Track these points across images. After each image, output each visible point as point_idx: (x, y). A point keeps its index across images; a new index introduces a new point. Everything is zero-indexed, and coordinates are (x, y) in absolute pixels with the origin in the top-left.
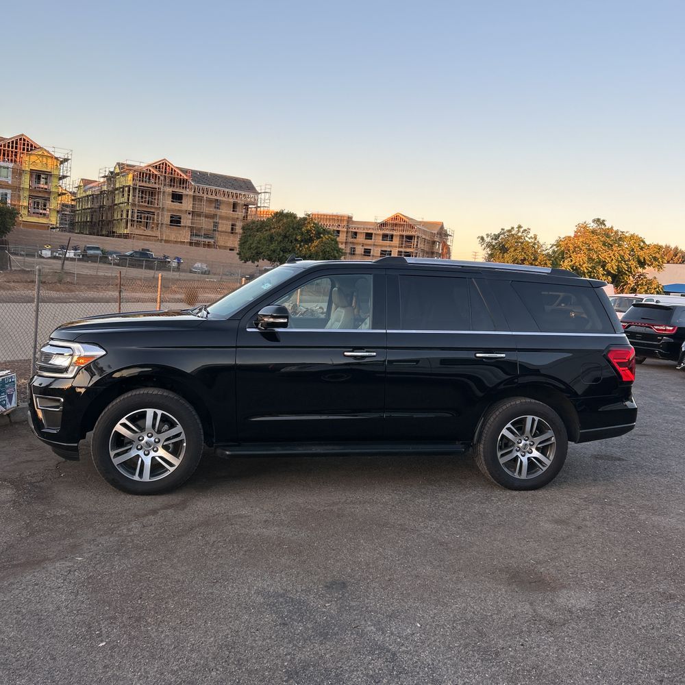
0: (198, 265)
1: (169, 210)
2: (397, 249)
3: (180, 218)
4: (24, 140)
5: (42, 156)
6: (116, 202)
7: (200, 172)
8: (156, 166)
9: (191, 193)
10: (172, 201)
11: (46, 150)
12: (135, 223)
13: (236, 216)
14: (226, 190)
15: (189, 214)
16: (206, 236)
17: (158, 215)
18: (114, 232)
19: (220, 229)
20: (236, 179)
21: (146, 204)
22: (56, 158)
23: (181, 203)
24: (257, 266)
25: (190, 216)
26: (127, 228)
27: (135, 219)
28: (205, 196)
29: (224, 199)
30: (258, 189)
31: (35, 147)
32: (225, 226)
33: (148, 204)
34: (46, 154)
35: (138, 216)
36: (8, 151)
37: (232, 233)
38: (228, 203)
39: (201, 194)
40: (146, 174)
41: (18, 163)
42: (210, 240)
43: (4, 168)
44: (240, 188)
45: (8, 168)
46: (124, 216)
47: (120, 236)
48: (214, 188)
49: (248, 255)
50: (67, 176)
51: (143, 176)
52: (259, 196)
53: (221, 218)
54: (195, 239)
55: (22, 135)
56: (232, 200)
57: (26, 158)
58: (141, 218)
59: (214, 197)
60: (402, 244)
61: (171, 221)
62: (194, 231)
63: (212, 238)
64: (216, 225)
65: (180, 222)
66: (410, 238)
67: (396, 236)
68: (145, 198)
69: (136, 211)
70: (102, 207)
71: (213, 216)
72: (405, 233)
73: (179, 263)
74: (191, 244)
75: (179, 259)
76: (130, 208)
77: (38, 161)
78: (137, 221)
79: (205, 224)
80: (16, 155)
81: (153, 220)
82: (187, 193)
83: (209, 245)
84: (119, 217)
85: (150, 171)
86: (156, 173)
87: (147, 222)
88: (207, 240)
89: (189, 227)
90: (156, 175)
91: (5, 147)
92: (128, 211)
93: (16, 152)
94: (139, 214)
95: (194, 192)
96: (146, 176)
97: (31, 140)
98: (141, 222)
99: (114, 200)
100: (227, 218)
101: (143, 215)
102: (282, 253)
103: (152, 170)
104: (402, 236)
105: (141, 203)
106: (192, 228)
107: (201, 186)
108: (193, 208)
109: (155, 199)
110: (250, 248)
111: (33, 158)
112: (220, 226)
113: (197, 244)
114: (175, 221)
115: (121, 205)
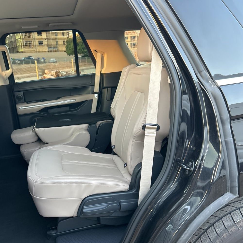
0: (52, 60)
1: (37, 39)
2: (130, 42)
3: (42, 42)
6: (16, 39)
10: (38, 35)
12: (25, 46)
13: (64, 38)
15: (46, 39)
16: (54, 47)
17: (33, 42)
18: (17, 51)
19: (59, 44)
21: (28, 38)
23: (41, 35)
25: (46, 40)
26: (22, 49)
27: (25, 45)
32: (61, 42)
33: (29, 38)
35: (25, 43)
37: (64, 45)
38: (60, 33)
42: (56, 49)
46: (20, 44)
47: (20, 52)
53: (59, 39)
54: (50, 49)
58: (27, 44)
60: (132, 40)
61: (39, 44)
62: (49, 46)
63: (57, 48)
64: (57, 42)
65: (42, 43)
66: (134, 37)
67: (129, 37)
68: (27, 35)
69: (24, 41)
70: (12, 42)
71: (55, 39)
72: (132, 36)
73: (44, 60)
74: (48, 51)
75: (44, 58)
76: (21, 40)
78: (26, 46)
79: (53, 43)
81: (32, 44)
83: (56, 51)
84: (19, 45)
87: (30, 46)
88: (55, 49)
89: (46, 45)
92: (21, 42)
94: (26, 42)
98: (27, 46)
99: (15, 38)
100: (61, 39)
101: (27, 43)
104: (131, 37)
105: (25, 38)
108: (47, 37)
109: (31, 36)
112: (59, 43)
113: (51, 51)
114: (41, 43)
115: (18, 40)
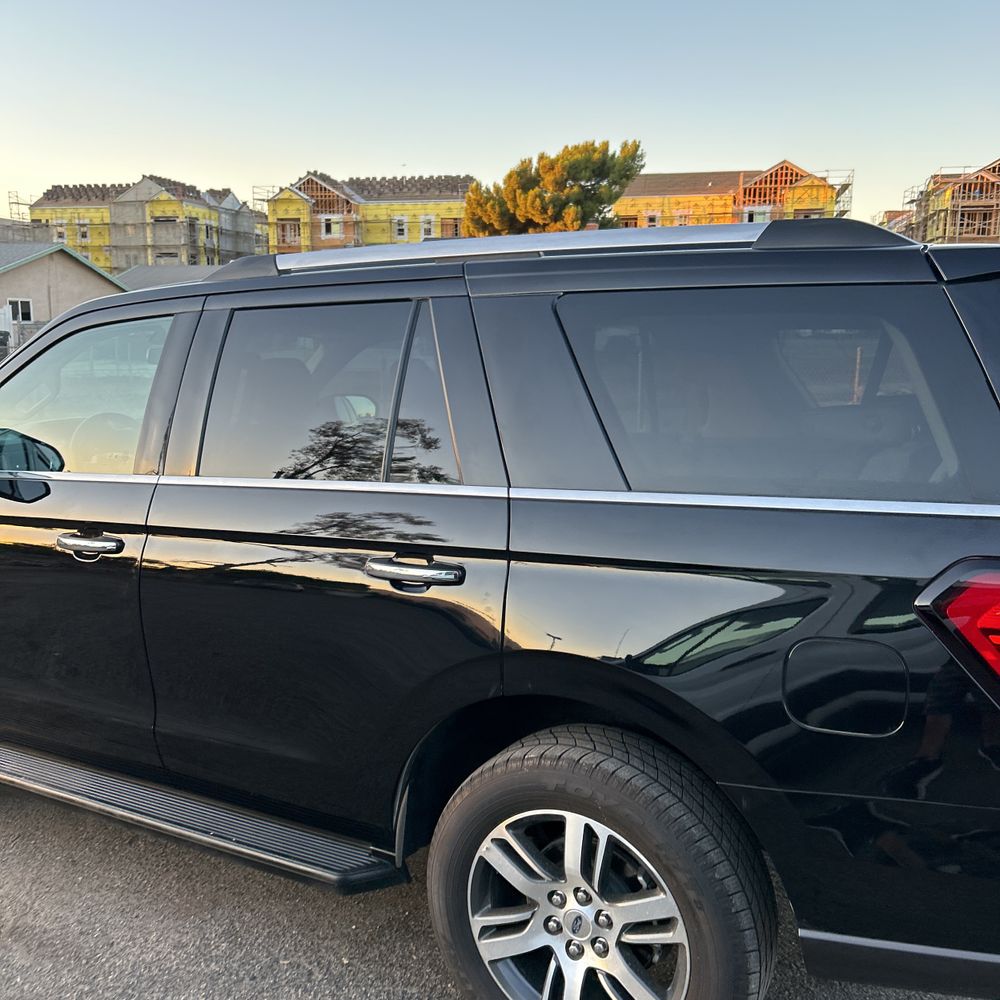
4: (787, 169)
5: (811, 187)
8: (994, 168)
11: (816, 177)
22: (832, 187)
31: (802, 176)
33: (978, 233)
34: (816, 183)
36: (765, 189)
40: (976, 184)
41: (778, 204)
43: (760, 214)
45: (764, 213)
50: (846, 211)
51: (970, 190)
55: (784, 162)
57: (788, 194)
68: (974, 225)
77: (806, 196)
80: (775, 193)
85: (982, 178)
86: (992, 180)
90: (993, 184)
91: (761, 184)
93: (776, 189)
96: (975, 189)
97: (797, 167)
103: (986, 176)
105: (964, 235)
109: (990, 224)
111: (798, 192)
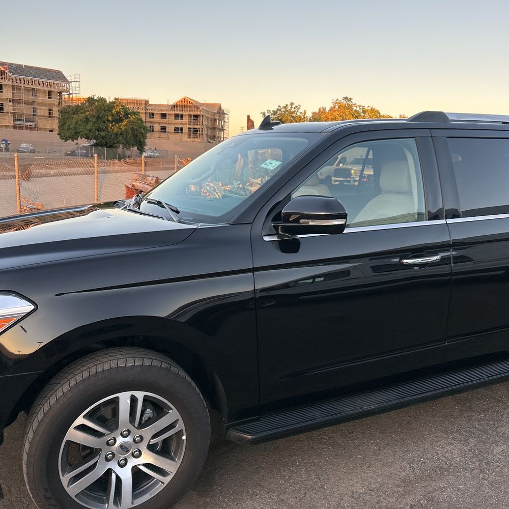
0: (24, 145)
2: (187, 126)
3: (3, 105)
7: (15, 65)
9: (10, 83)
13: (52, 102)
14: (41, 80)
15: (10, 101)
16: (28, 120)
19: (39, 114)
20: (48, 71)
23: (1, 92)
24: (77, 144)
25: (11, 104)
28: (23, 85)
29: (39, 88)
30: (69, 79)
32: (43, 111)
37: (50, 117)
38: (44, 91)
39: (19, 84)
42: (31, 124)
44: (53, 78)
48: (29, 78)
49: (68, 134)
52: (71, 84)
53: (39, 104)
54: (18, 123)
56: (47, 89)
59: (30, 86)
60: (191, 122)
62: (17, 117)
63: (33, 122)
64: (35, 110)
65: (2, 109)
66: (196, 116)
67: (186, 115)
71: (33, 103)
72: (192, 113)
73: (7, 145)
74: (15, 127)
75: (6, 141)
79: (26, 110)
82: (6, 83)
83: (31, 128)
88: (29, 124)
89: (11, 113)
95: (13, 82)
100: (44, 104)
102: (97, 132)
104: (190, 116)
106: (14, 114)
107: (18, 77)
108: (13, 96)
110: (69, 129)
112: (38, 111)
113: (20, 127)
